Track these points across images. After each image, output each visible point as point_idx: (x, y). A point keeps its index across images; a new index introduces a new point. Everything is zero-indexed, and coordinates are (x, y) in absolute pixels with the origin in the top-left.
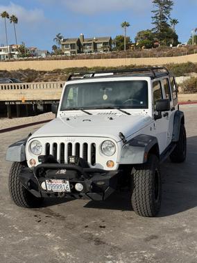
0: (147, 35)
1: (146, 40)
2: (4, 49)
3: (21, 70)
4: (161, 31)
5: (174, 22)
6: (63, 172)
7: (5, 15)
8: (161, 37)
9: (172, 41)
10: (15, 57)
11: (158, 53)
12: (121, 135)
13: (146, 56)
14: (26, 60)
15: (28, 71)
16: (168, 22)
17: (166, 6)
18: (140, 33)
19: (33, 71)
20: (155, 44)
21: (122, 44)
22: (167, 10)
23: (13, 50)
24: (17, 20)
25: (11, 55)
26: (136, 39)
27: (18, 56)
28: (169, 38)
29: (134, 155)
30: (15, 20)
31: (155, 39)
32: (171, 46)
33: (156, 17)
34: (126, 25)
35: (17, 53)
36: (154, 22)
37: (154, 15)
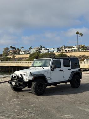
2: (76, 47)
3: (81, 56)
7: (78, 33)
10: (80, 50)
12: (31, 72)
14: (84, 51)
15: (84, 56)
19: (86, 56)
23: (80, 47)
24: (82, 35)
25: (79, 49)
27: (82, 50)
30: (81, 35)
35: (81, 48)
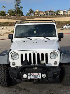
0: (12, 11)
1: (12, 13)
4: (17, 10)
5: (22, 7)
6: (36, 68)
8: (17, 12)
9: (21, 14)
11: (17, 18)
13: (12, 19)
16: (20, 7)
17: (19, 1)
18: (9, 10)
20: (15, 15)
21: (3, 14)
22: (19, 3)
26: (8, 13)
28: (20, 13)
29: (68, 58)
31: (15, 13)
32: (21, 16)
33: (15, 5)
34: (4, 7)
36: (14, 7)
37: (14, 4)
